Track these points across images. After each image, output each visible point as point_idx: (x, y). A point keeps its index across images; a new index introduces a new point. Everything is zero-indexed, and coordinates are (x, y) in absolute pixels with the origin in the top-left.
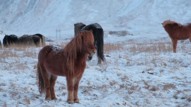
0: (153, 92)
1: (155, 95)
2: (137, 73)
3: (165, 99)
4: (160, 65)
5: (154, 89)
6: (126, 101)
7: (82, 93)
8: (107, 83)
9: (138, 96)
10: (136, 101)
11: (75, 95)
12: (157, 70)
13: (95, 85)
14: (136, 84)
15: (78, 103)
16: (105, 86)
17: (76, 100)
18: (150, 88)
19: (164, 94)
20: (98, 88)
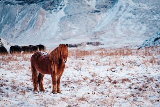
0: (115, 84)
1: (115, 86)
2: (103, 71)
3: (123, 90)
4: (120, 65)
5: (115, 83)
6: (94, 91)
7: (63, 86)
8: (81, 79)
9: (103, 87)
10: (102, 91)
11: (58, 88)
12: (117, 68)
13: (73, 80)
14: (102, 79)
15: (60, 93)
16: (80, 81)
17: (58, 91)
18: (112, 82)
19: (122, 86)
20: (75, 82)
